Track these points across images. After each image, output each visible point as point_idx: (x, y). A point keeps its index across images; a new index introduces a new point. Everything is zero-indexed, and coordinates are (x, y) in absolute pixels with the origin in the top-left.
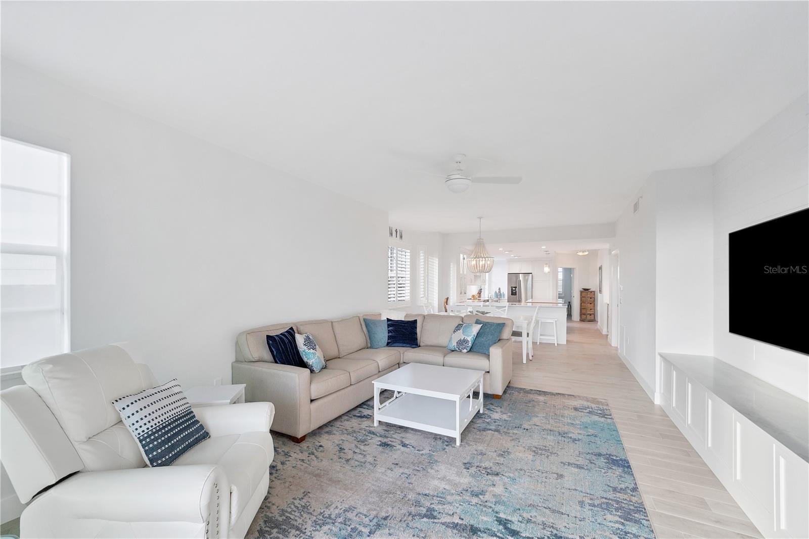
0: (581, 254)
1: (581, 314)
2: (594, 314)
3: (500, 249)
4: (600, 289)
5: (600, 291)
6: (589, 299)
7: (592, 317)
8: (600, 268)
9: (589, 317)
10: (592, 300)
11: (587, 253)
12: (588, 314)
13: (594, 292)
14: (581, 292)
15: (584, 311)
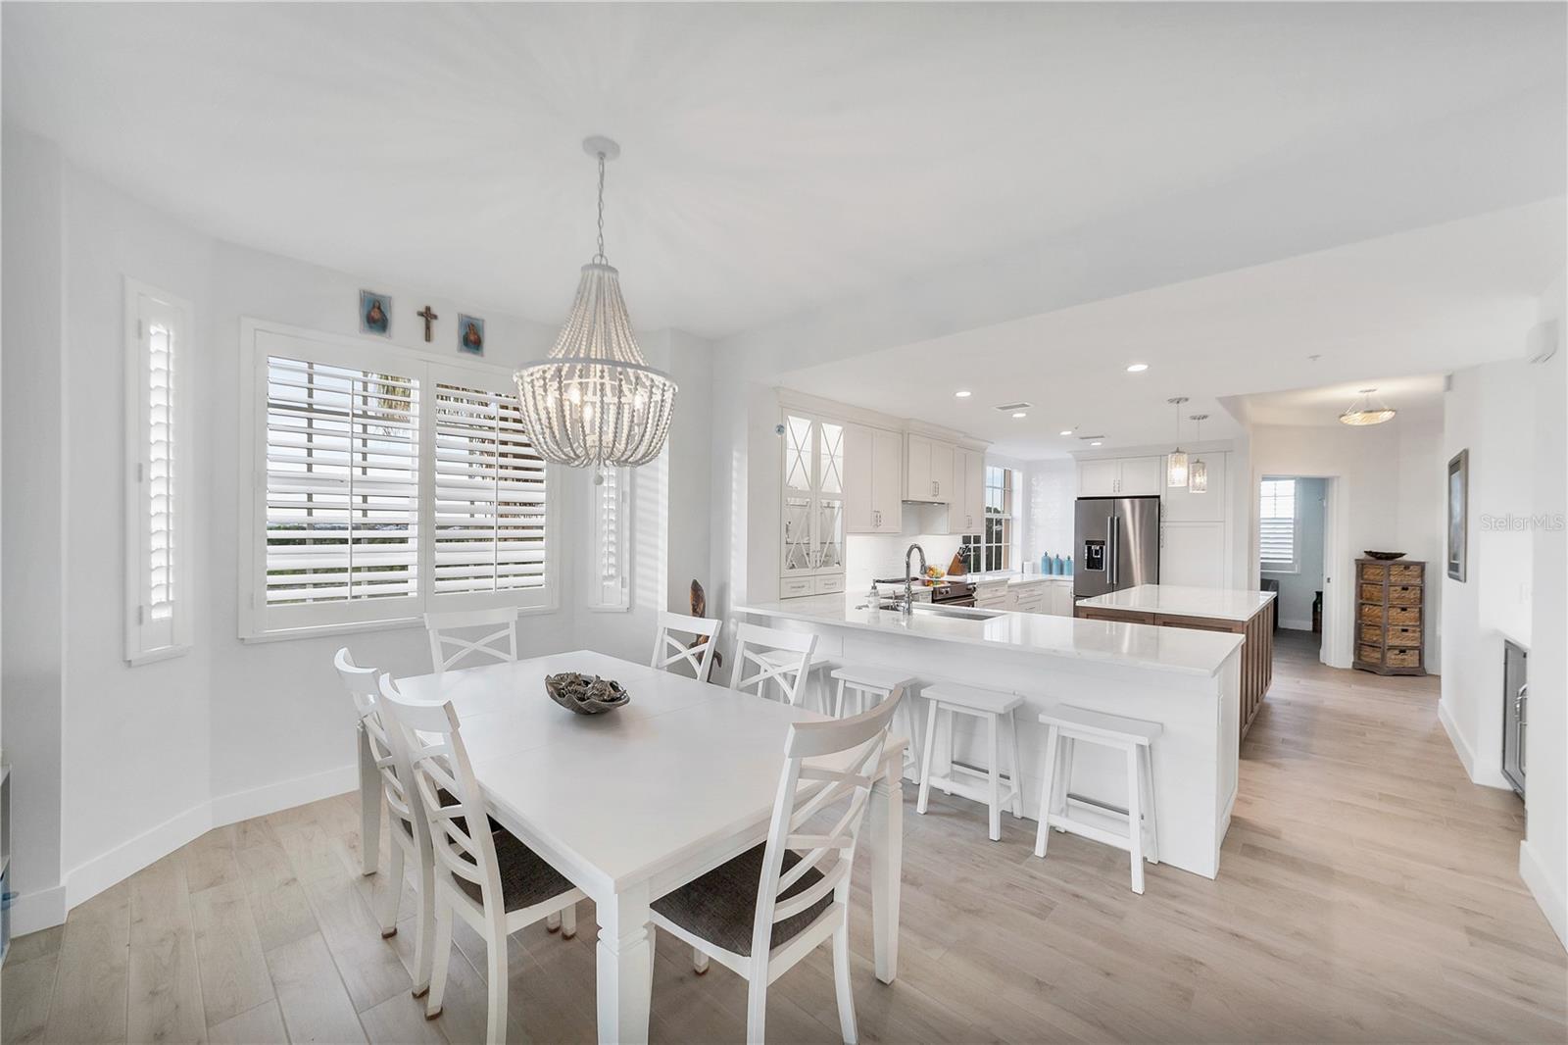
0: (1357, 419)
1: (1360, 644)
2: (1420, 650)
3: (1064, 433)
4: (1453, 556)
5: (1453, 567)
6: (1395, 593)
7: (1411, 660)
8: (1458, 465)
9: (1393, 660)
10: (1412, 594)
11: (1387, 415)
12: (1391, 648)
13: (1422, 566)
14: (1361, 566)
15: (1371, 635)
